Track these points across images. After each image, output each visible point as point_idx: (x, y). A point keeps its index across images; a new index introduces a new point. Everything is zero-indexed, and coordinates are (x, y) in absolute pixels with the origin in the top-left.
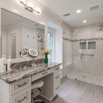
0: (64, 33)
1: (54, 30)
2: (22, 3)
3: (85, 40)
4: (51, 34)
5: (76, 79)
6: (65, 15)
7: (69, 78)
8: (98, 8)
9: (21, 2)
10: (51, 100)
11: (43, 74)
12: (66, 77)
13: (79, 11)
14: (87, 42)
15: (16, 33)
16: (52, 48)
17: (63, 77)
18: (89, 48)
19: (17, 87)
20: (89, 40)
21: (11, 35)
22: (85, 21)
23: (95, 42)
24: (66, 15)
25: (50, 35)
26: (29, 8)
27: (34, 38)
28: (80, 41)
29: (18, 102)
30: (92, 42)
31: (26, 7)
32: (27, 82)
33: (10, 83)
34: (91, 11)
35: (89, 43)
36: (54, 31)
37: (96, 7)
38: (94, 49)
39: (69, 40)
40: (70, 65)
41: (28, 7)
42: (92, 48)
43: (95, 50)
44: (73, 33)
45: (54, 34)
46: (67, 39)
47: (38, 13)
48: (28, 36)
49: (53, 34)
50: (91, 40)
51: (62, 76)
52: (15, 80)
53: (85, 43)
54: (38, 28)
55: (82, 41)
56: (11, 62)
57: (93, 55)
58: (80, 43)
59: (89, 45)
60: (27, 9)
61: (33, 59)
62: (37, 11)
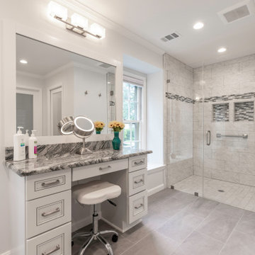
0: (168, 81)
1: (145, 75)
2: (60, 19)
3: (226, 99)
4: (138, 86)
5: (196, 194)
6: (166, 37)
7: (178, 191)
8: (248, 13)
9: (57, 17)
10: (123, 231)
11: (101, 169)
12: (172, 187)
13: (199, 26)
14: (231, 103)
15: (61, 87)
16: (141, 119)
17: (166, 189)
18: (237, 119)
19: (39, 186)
20: (237, 96)
21: (53, 92)
22: (222, 50)
23: (253, 102)
24: (169, 38)
25: (136, 87)
26: (75, 29)
27: (100, 95)
28: (213, 101)
29: (43, 215)
30: (245, 103)
31: (70, 27)
32: (61, 180)
33: (24, 174)
34: (229, 21)
35: (237, 105)
36: (144, 79)
37: (242, 12)
38: (250, 120)
39: (185, 100)
40: (185, 160)
41: (74, 27)
42: (245, 119)
43: (251, 123)
44: (197, 83)
45: (145, 85)
46: (177, 97)
47: (98, 37)
48: (86, 93)
49: (142, 85)
50: (243, 97)
51: (163, 185)
52: (35, 172)
53: (227, 106)
54: (109, 73)
55: (218, 102)
56: (35, 142)
57: (246, 137)
58: (214, 105)
59: (236, 110)
60: (71, 30)
61: (84, 139)
62: (95, 34)
